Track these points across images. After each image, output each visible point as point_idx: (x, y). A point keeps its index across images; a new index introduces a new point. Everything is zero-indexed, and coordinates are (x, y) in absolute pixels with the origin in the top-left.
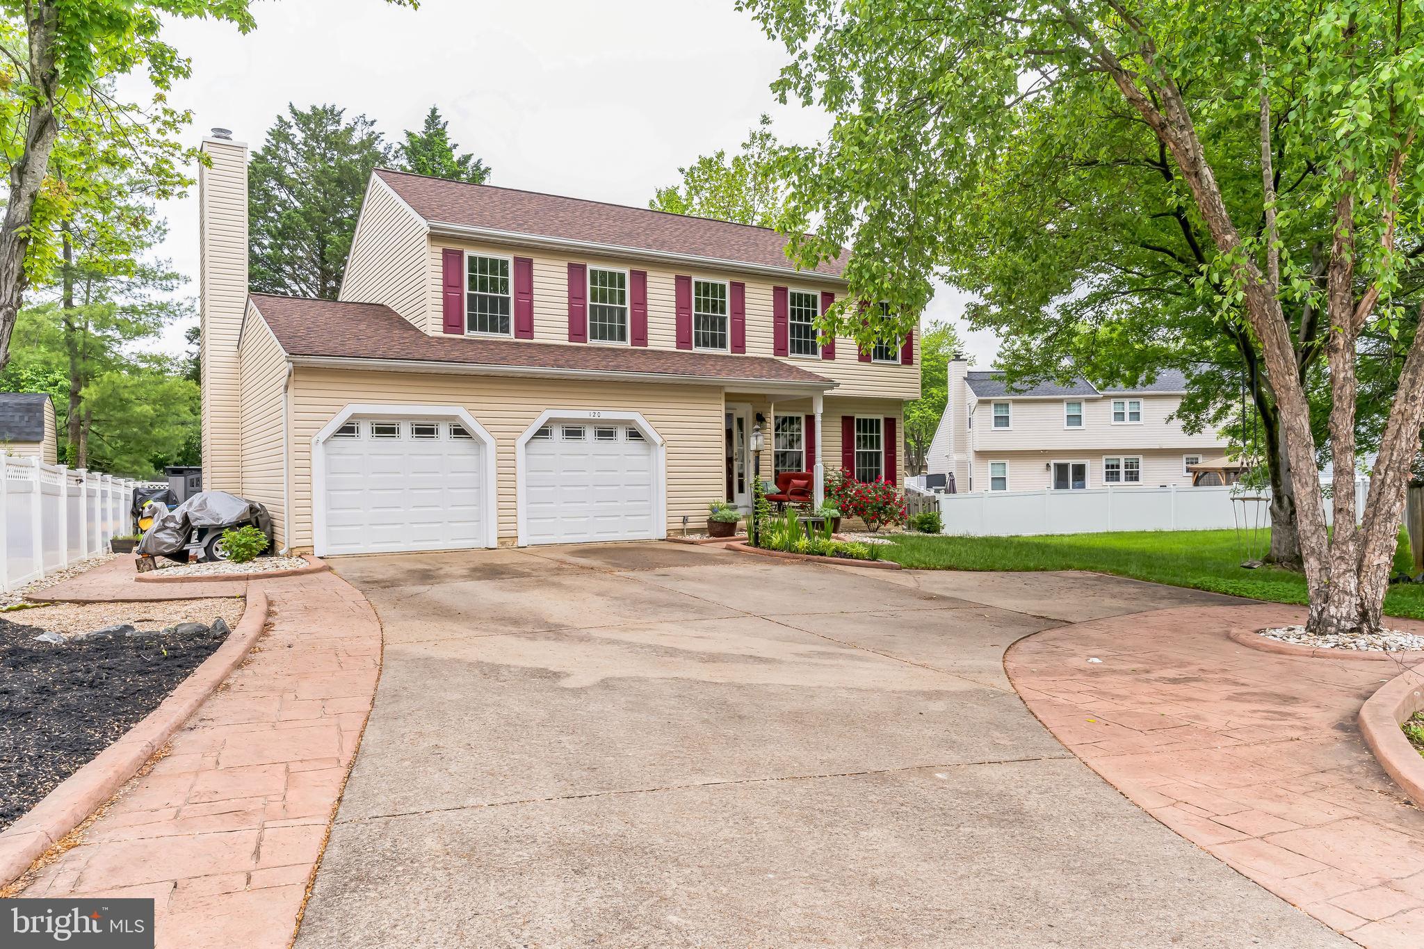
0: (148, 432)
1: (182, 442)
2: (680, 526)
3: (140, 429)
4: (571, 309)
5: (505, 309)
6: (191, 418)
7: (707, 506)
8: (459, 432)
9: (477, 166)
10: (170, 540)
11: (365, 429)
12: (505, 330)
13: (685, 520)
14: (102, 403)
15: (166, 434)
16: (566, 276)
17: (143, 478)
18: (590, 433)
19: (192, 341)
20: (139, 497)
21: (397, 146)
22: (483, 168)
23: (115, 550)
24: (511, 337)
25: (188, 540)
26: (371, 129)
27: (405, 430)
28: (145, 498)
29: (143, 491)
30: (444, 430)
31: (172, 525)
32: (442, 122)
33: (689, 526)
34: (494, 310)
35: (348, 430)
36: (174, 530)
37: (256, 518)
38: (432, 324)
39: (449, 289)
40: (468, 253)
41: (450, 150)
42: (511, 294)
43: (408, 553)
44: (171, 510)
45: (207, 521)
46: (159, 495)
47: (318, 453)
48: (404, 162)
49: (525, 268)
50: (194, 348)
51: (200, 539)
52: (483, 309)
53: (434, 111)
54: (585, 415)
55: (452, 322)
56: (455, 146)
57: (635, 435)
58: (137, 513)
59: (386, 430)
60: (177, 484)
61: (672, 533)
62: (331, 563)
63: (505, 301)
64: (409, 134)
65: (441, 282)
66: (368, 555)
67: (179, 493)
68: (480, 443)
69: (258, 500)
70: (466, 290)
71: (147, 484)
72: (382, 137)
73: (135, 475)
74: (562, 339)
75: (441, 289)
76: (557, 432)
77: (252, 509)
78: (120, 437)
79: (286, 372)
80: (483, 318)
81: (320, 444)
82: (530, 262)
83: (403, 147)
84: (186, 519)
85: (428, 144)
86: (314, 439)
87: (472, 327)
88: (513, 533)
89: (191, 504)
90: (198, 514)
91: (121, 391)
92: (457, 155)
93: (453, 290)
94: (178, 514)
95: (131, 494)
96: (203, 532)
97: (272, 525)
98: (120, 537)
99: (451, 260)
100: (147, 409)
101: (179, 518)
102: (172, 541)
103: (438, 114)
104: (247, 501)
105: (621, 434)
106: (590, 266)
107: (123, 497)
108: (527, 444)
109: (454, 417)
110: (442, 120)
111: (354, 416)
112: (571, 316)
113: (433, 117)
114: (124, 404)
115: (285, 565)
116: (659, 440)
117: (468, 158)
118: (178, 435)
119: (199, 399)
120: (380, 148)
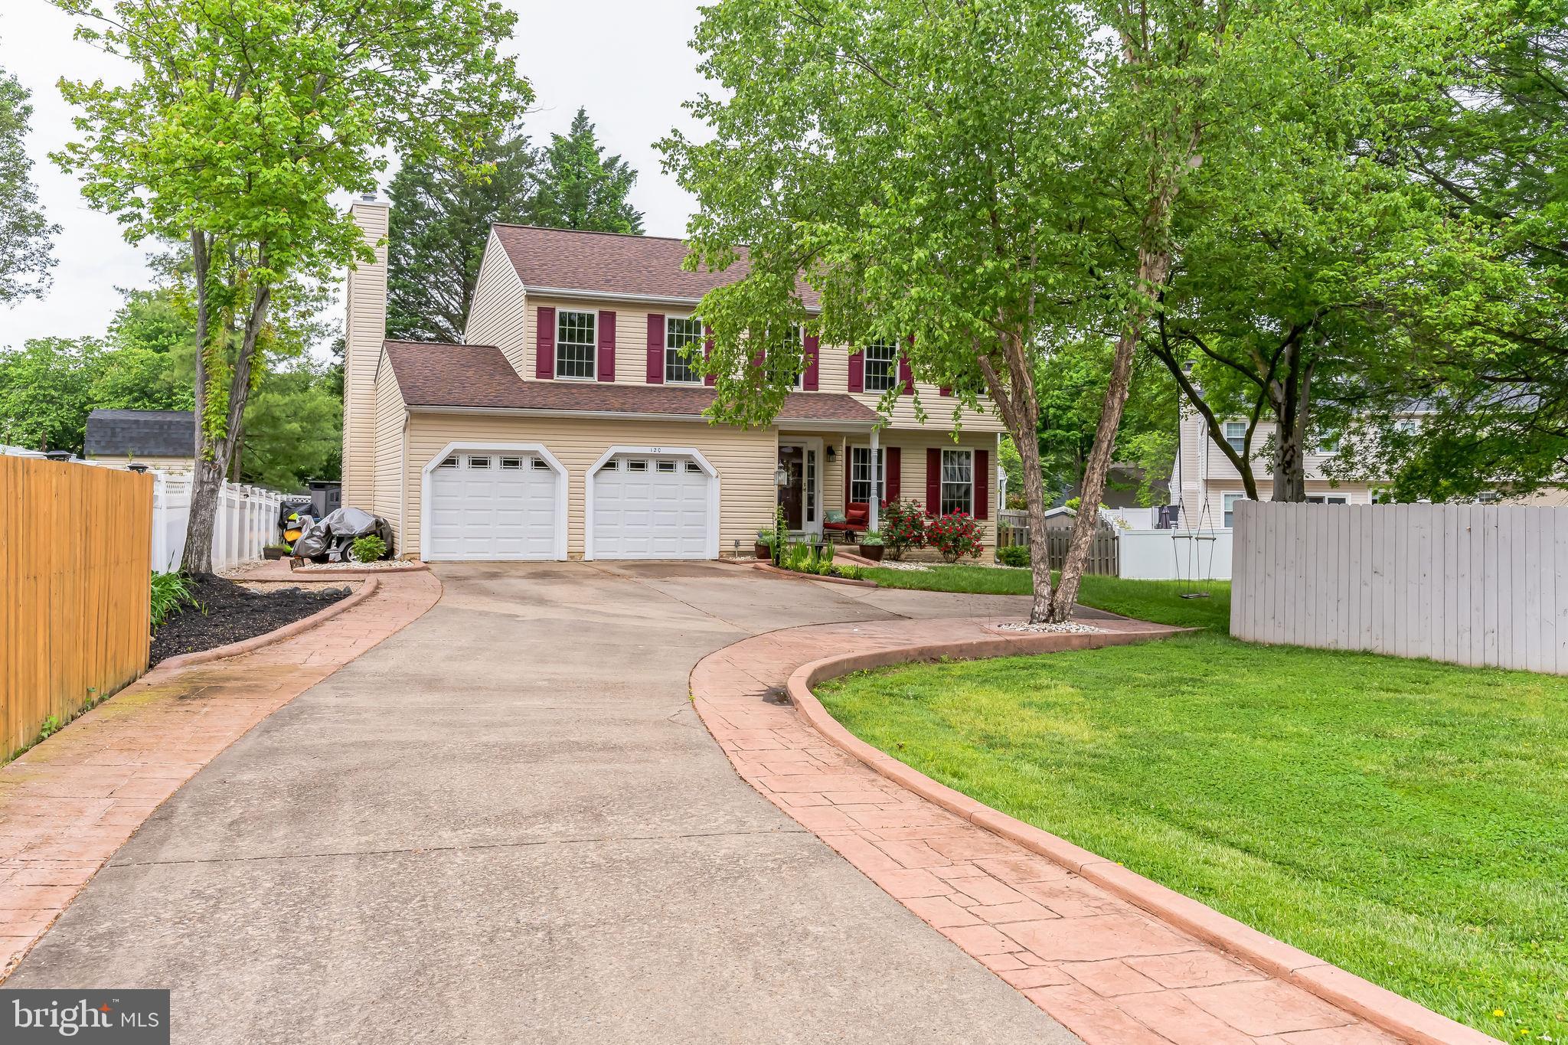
0: (295, 448)
1: (324, 458)
2: (733, 548)
3: (288, 445)
4: (649, 355)
5: (590, 356)
6: (333, 433)
7: (755, 531)
8: (540, 464)
9: (623, 170)
10: (315, 545)
11: (464, 462)
12: (590, 374)
13: (737, 544)
14: (258, 421)
15: (310, 450)
16: (646, 325)
17: (288, 492)
18: (652, 466)
19: (337, 353)
20: (285, 510)
21: (542, 150)
22: (629, 171)
23: (267, 557)
24: (594, 380)
25: (329, 547)
26: (519, 132)
27: (495, 462)
28: (290, 511)
29: (289, 504)
30: (526, 463)
31: (318, 533)
32: (590, 124)
33: (741, 548)
34: (580, 357)
35: (450, 462)
36: (319, 537)
37: (380, 530)
38: (526, 371)
39: (542, 341)
40: (559, 309)
41: (597, 153)
42: (596, 343)
43: (494, 562)
44: (316, 522)
45: (343, 532)
46: (303, 508)
47: (426, 480)
48: (550, 166)
49: (608, 320)
50: (338, 360)
51: (338, 545)
52: (571, 356)
53: (581, 112)
54: (647, 450)
55: (544, 369)
56: (602, 149)
57: (693, 467)
58: (282, 525)
59: (480, 462)
60: (319, 498)
61: (725, 554)
62: (429, 566)
63: (591, 350)
64: (556, 138)
65: (535, 335)
66: (461, 562)
67: (321, 507)
68: (557, 473)
69: (383, 515)
70: (557, 341)
71: (291, 497)
72: (529, 141)
73: (282, 489)
74: (641, 381)
75: (535, 341)
76: (623, 465)
77: (378, 523)
78: (269, 451)
79: (404, 417)
80: (570, 364)
81: (428, 473)
82: (613, 315)
83: (549, 151)
84: (328, 529)
85: (573, 148)
86: (424, 470)
87: (561, 372)
88: (580, 549)
89: (332, 518)
90: (338, 526)
91: (274, 409)
92: (603, 158)
93: (546, 341)
94: (322, 525)
95: (279, 507)
96: (340, 540)
97: (393, 537)
98: (271, 545)
99: (545, 317)
100: (295, 426)
101: (323, 529)
102: (318, 546)
103: (586, 115)
104: (374, 516)
105: (681, 467)
106: (668, 316)
107: (273, 510)
108: (595, 475)
109: (536, 452)
110: (590, 122)
111: (455, 451)
112: (649, 360)
113: (581, 117)
114: (275, 421)
115: (396, 565)
116: (714, 473)
117: (615, 160)
118: (321, 450)
119: (342, 415)
120: (528, 151)
